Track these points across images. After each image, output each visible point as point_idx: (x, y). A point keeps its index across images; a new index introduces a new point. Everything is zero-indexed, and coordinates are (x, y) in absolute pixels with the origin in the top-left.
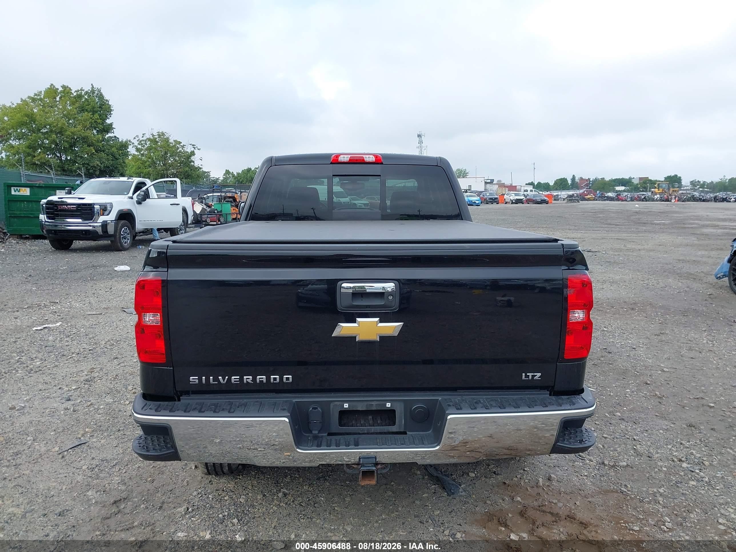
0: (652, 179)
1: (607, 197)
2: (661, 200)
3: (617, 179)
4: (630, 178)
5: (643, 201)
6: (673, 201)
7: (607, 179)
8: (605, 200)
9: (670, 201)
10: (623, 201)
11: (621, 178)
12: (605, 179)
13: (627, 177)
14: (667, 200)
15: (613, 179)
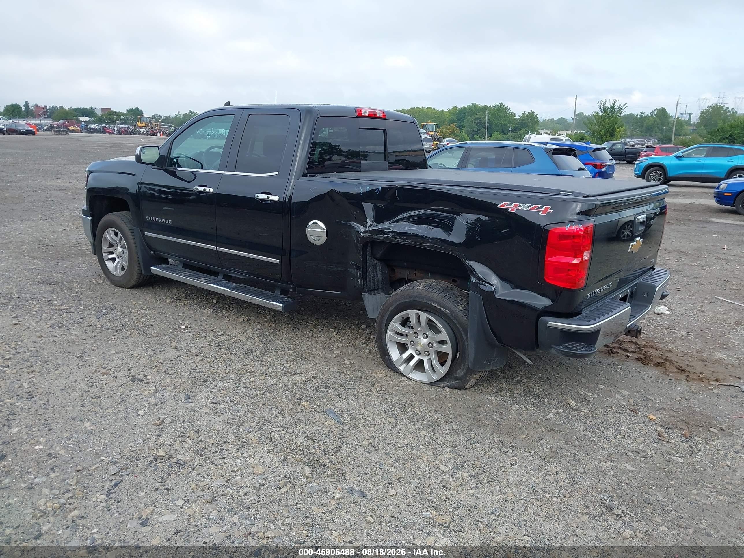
0: (117, 111)
1: (93, 129)
2: (148, 134)
3: (78, 108)
4: (91, 108)
5: (131, 134)
6: (159, 135)
7: (67, 107)
8: (91, 132)
9: (156, 135)
10: (110, 133)
11: (82, 107)
12: (64, 108)
13: (88, 107)
14: (153, 134)
15: (73, 108)
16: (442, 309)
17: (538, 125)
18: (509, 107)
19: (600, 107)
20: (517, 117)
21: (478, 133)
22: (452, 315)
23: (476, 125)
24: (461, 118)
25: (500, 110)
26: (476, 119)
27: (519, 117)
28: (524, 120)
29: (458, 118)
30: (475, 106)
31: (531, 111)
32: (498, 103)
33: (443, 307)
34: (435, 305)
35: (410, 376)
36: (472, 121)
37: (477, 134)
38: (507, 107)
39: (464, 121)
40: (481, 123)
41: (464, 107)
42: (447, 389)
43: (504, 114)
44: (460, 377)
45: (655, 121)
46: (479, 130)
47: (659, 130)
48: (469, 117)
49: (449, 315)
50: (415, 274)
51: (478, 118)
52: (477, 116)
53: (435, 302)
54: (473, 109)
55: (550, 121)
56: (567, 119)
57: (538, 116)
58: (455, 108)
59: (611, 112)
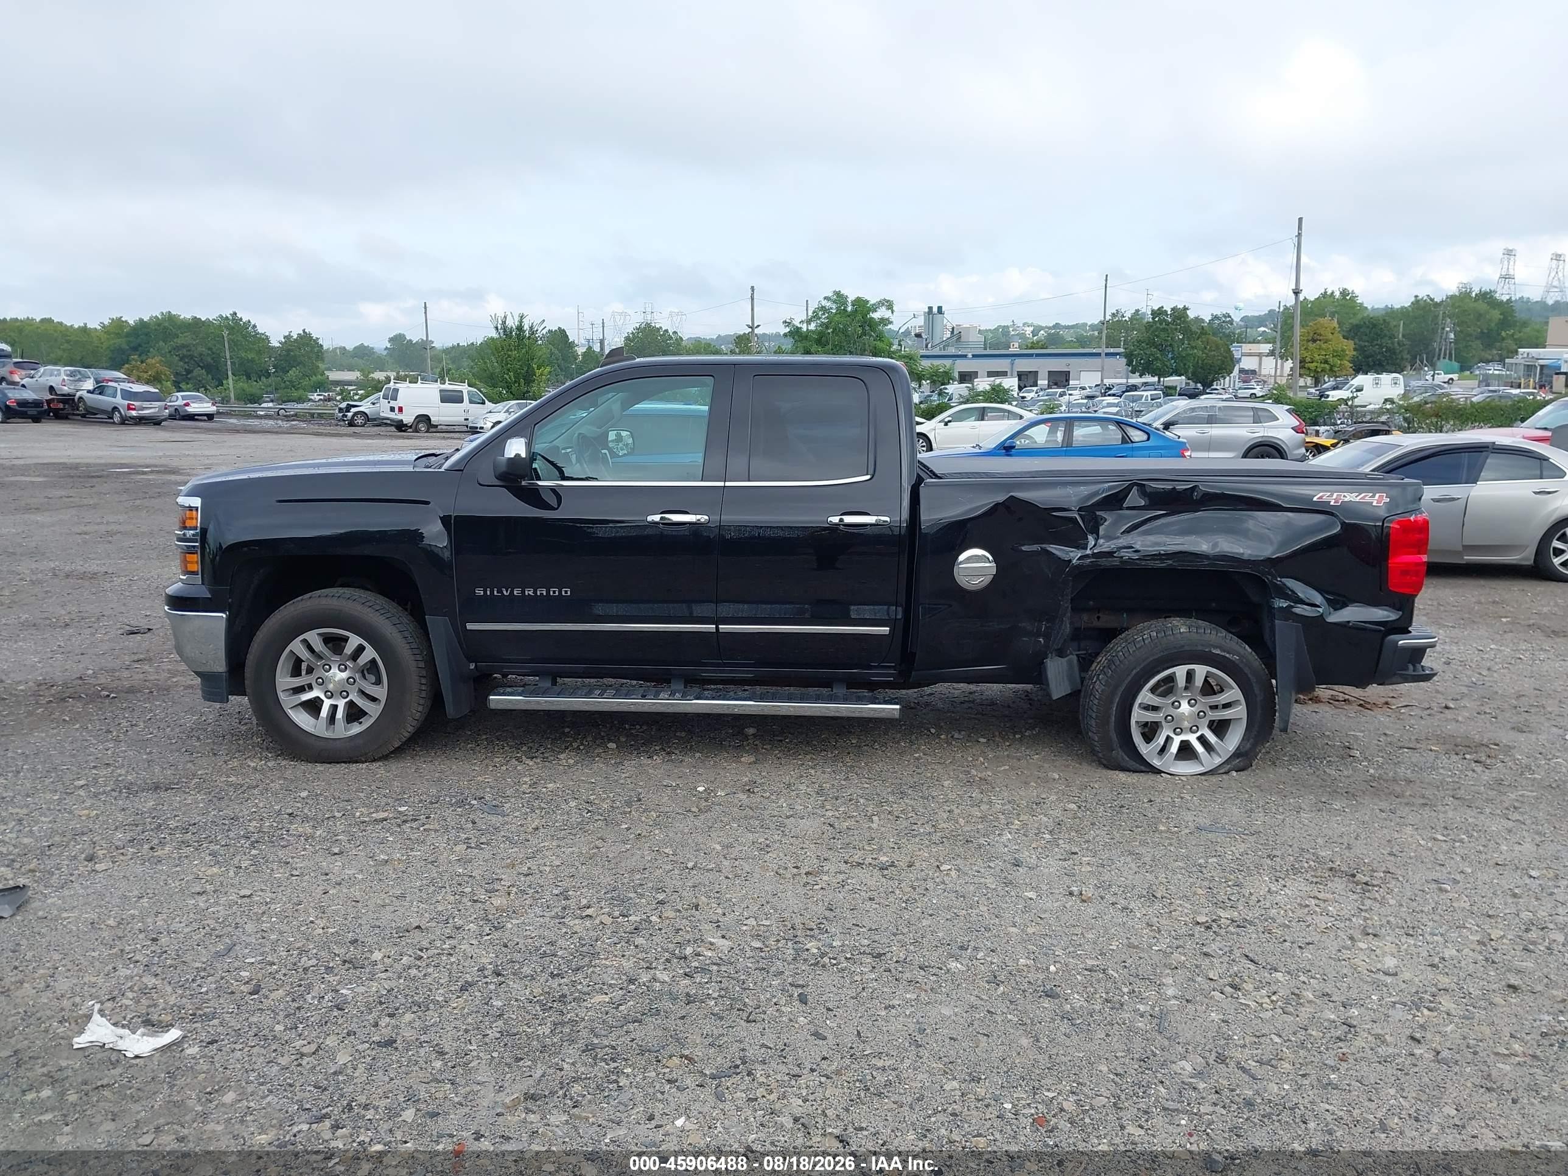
16: (1227, 655)
17: (323, 360)
18: (253, 323)
19: (497, 328)
20: (275, 343)
21: (189, 379)
22: (1242, 662)
23: (181, 359)
24: (140, 345)
25: (234, 328)
26: (177, 348)
27: (278, 345)
28: (292, 350)
29: (132, 345)
30: (170, 318)
31: (304, 331)
32: (227, 313)
33: (1228, 653)
34: (1218, 652)
35: (1172, 770)
36: (170, 352)
37: (187, 380)
38: (249, 321)
39: (149, 351)
40: (192, 357)
41: (141, 320)
42: (1234, 773)
43: (245, 337)
44: (1246, 752)
45: (552, 354)
46: (189, 372)
47: (561, 370)
48: (161, 343)
49: (1237, 662)
50: (1098, 618)
51: (183, 346)
52: (179, 341)
53: (1216, 647)
54: (166, 324)
55: (338, 351)
56: (373, 348)
57: (320, 342)
58: (118, 323)
59: (518, 336)
